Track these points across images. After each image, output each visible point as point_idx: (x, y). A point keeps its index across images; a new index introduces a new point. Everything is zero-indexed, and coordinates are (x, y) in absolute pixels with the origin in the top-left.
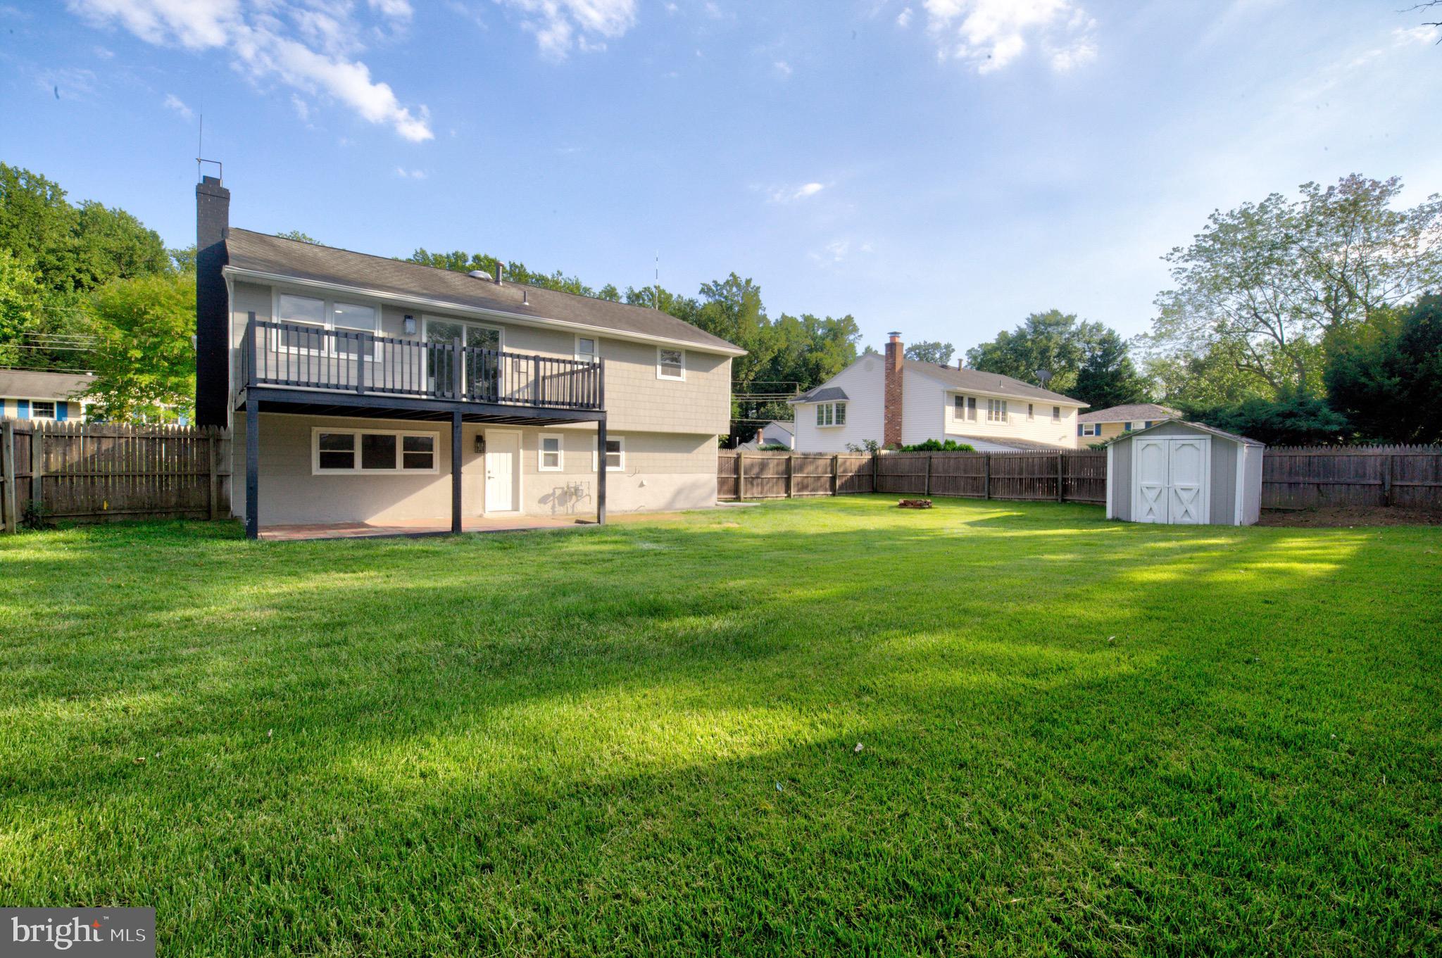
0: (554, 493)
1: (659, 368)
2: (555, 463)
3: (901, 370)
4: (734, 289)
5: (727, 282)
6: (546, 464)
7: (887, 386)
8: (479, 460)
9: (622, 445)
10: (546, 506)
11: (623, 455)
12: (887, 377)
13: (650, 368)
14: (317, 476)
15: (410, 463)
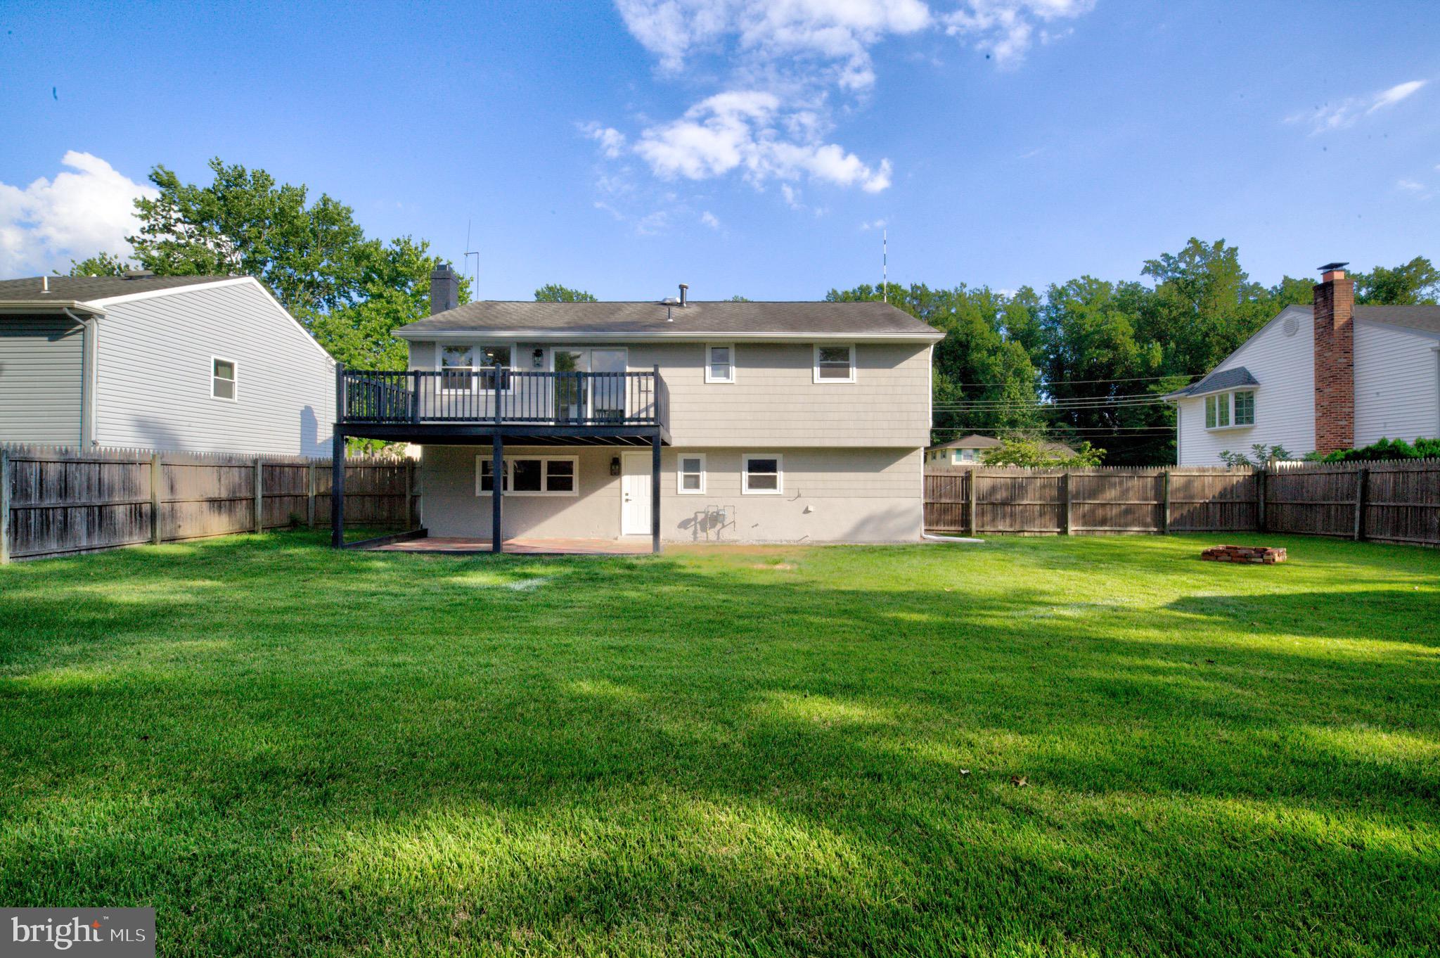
0: (695, 518)
1: (817, 370)
2: (697, 486)
3: (1350, 325)
4: (1197, 259)
5: (1186, 252)
6: (686, 486)
7: (1318, 355)
8: (615, 483)
9: (779, 465)
10: (687, 531)
11: (780, 476)
12: (1319, 339)
13: (806, 372)
14: (479, 497)
15: (552, 486)
